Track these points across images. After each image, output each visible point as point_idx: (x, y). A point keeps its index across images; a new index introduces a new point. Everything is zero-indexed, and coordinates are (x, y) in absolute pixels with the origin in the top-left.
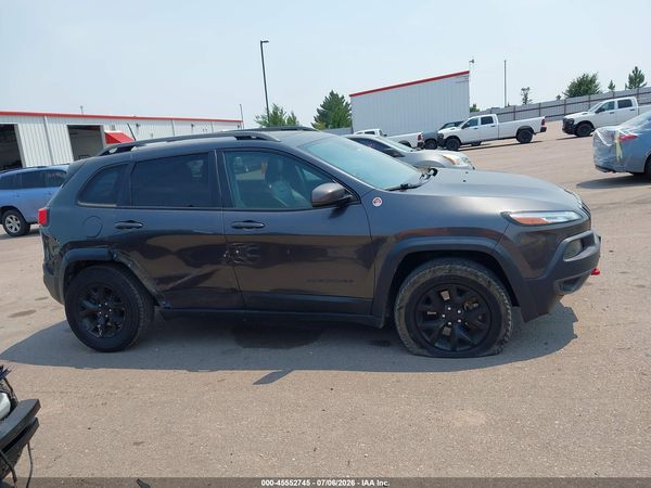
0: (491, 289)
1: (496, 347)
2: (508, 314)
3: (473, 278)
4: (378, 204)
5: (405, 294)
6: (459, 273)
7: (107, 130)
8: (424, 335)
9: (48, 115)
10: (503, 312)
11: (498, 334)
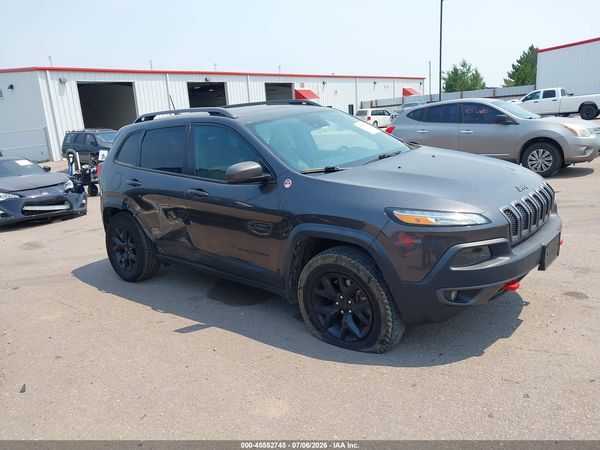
0: (371, 285)
1: (378, 346)
2: (387, 314)
3: (355, 270)
4: (287, 186)
5: (304, 276)
6: (343, 264)
7: (297, 87)
8: (320, 317)
9: (250, 74)
10: (382, 311)
11: (379, 334)
